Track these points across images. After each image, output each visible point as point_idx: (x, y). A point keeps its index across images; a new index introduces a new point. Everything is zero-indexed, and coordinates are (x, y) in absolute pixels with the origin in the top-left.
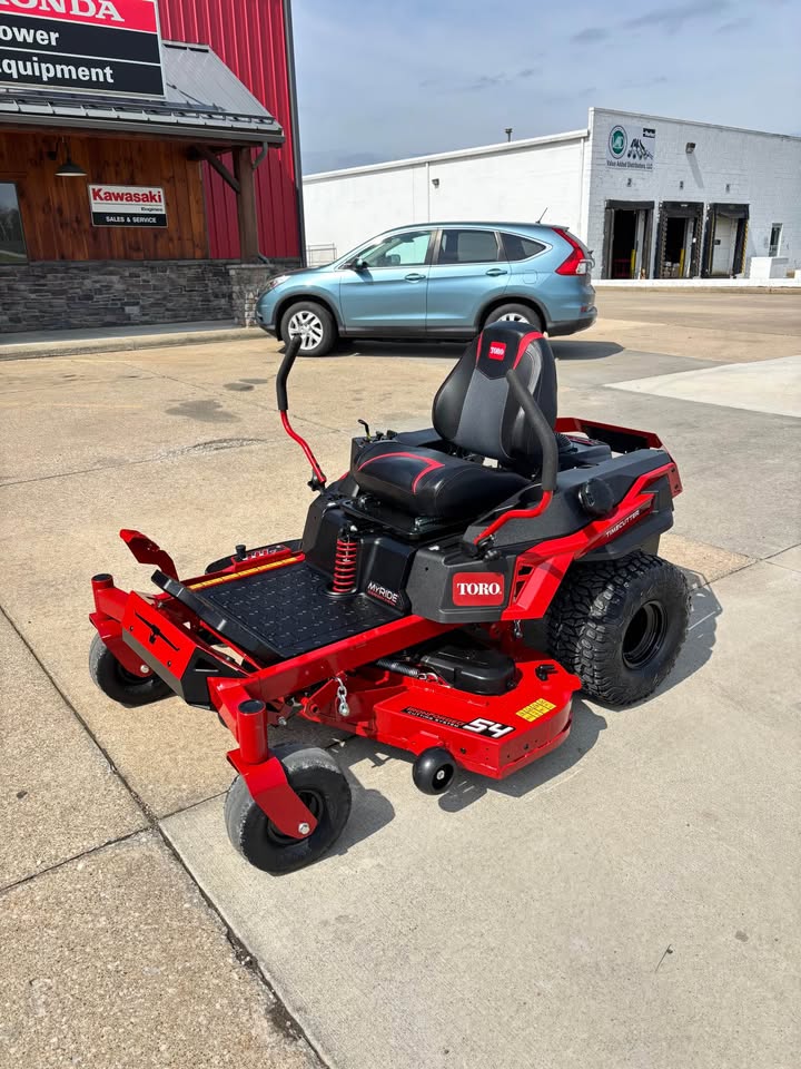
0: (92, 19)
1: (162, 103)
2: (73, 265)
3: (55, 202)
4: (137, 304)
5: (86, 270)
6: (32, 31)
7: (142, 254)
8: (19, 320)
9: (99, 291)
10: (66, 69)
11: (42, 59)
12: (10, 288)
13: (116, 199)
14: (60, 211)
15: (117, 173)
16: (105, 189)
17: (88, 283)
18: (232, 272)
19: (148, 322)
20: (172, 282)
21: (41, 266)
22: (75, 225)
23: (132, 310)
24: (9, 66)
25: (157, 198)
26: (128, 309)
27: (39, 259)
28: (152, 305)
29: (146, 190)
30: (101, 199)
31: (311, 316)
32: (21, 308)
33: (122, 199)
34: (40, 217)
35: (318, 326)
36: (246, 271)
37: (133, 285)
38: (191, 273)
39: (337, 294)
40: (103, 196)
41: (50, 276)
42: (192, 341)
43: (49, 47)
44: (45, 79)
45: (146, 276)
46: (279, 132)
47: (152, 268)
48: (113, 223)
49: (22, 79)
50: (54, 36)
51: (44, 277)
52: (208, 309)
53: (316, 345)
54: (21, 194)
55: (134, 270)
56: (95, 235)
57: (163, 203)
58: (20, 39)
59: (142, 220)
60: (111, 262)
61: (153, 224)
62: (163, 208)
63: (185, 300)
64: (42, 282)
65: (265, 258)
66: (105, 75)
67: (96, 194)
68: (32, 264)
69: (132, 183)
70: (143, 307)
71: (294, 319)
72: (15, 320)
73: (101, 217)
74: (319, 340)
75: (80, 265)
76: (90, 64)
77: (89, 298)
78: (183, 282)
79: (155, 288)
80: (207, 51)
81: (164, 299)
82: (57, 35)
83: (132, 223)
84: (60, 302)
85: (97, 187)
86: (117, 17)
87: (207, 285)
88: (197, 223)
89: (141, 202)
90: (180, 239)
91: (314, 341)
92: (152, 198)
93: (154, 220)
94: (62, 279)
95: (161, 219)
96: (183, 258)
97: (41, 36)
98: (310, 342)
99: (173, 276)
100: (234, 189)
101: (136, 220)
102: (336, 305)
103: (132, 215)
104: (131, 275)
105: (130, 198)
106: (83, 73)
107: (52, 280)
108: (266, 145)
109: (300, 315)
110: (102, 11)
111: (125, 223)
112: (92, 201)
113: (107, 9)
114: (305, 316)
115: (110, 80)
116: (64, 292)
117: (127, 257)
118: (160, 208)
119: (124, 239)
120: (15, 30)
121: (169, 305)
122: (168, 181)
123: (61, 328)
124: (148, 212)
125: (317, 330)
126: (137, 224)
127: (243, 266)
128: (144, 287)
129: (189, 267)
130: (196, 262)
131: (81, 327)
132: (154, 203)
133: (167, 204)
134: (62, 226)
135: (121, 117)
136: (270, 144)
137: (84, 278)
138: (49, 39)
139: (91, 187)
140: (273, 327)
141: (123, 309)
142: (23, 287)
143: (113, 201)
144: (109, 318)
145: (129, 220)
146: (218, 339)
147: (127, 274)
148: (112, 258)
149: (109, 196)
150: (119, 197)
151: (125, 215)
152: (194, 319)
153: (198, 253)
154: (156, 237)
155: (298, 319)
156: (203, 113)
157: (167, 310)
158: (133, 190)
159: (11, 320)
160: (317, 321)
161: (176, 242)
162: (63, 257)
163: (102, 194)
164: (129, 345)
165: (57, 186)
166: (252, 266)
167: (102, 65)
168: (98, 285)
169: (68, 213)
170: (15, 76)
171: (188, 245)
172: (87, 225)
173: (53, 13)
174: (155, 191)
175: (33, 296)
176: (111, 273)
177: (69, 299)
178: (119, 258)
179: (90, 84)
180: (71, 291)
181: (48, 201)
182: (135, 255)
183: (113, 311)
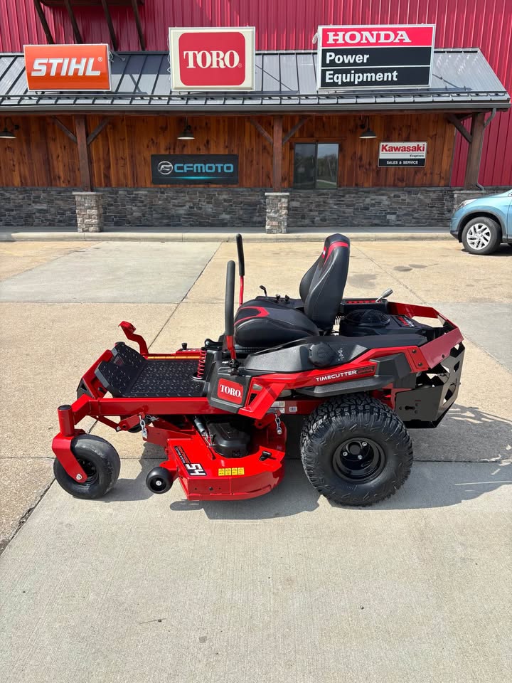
0: (392, 43)
1: (428, 90)
2: (361, 190)
3: (359, 154)
4: (394, 214)
5: (368, 192)
6: (354, 56)
7: (404, 184)
8: (325, 220)
9: (373, 205)
10: (369, 75)
11: (357, 71)
12: (324, 202)
13: (395, 150)
14: (361, 159)
15: (399, 134)
16: (390, 144)
17: (368, 201)
18: (455, 196)
19: (399, 225)
20: (420, 201)
21: (343, 190)
22: (368, 167)
23: (392, 218)
24: (338, 78)
25: (422, 148)
26: (388, 217)
27: (344, 186)
28: (405, 215)
29: (415, 144)
30: (386, 150)
31: (484, 226)
32: (327, 213)
33: (399, 151)
34: (349, 162)
35: (488, 234)
36: (463, 195)
37: (394, 202)
38: (434, 195)
39: (505, 213)
40: (388, 149)
41: (347, 196)
42: (413, 238)
43: (362, 64)
44: (356, 83)
45: (405, 197)
46: (508, 101)
47: (409, 192)
48: (390, 165)
49: (344, 84)
50: (366, 57)
51: (343, 196)
52: (441, 219)
53: (484, 247)
54: (341, 149)
55: (397, 193)
56: (378, 172)
57: (425, 152)
58: (346, 61)
59: (409, 162)
60: (384, 188)
61: (416, 165)
62: (424, 155)
63: (427, 212)
64: (342, 199)
65: (481, 186)
66: (392, 76)
67: (384, 148)
68: (339, 188)
69: (408, 140)
70: (398, 216)
71: (472, 229)
72: (324, 220)
73: (384, 161)
74: (486, 243)
75: (365, 189)
76: (384, 71)
77: (367, 209)
78: (428, 201)
79: (408, 204)
80: (476, 52)
81: (413, 211)
82: (368, 56)
83: (403, 164)
84: (350, 210)
85: (385, 144)
86: (407, 40)
87: (444, 204)
88: (446, 163)
89: (411, 152)
90: (431, 174)
91: (483, 245)
92: (419, 149)
93: (417, 162)
94: (354, 197)
95: (421, 162)
96: (431, 186)
97: (359, 58)
98: (480, 245)
99: (422, 197)
100: (468, 141)
101: (405, 163)
102: (504, 220)
103: (402, 160)
104: (394, 196)
105: (404, 149)
106: (379, 77)
107: (348, 199)
108: (494, 110)
109: (476, 226)
110: (399, 37)
111: (398, 165)
112: (381, 152)
113: (402, 36)
114: (480, 227)
115: (395, 79)
116: (353, 205)
117: (395, 185)
118: (422, 155)
119: (395, 174)
120: (345, 56)
121: (416, 215)
122: (431, 138)
123: (347, 226)
124: (414, 158)
125: (486, 237)
126: (405, 165)
127: (462, 192)
128: (402, 204)
129: (434, 192)
130: (439, 189)
131: (358, 226)
132: (419, 152)
133: (428, 152)
134: (360, 167)
135: (416, 101)
136: (498, 110)
137: (366, 197)
138: (363, 60)
139: (382, 144)
140: (457, 233)
141: (385, 216)
142: (331, 202)
143: (394, 152)
144: (376, 221)
145: (400, 163)
146: (432, 239)
147: (392, 195)
148: (385, 186)
149: (392, 149)
150: (397, 149)
151: (399, 160)
152: (430, 225)
153: (442, 183)
154: (416, 173)
155: (475, 229)
156: (454, 93)
157: (413, 218)
158: (406, 144)
159: (321, 220)
160: (488, 230)
161: (428, 175)
162: (357, 185)
163: (387, 148)
164: (372, 238)
165: (362, 144)
166: (468, 192)
167: (391, 71)
168: (373, 202)
169: (365, 160)
170: (340, 83)
171: (436, 178)
172: (374, 167)
173: (369, 43)
174: (421, 144)
175: (335, 207)
176: (383, 195)
177: (354, 209)
178: (390, 186)
179: (383, 83)
180: (357, 204)
181: (355, 153)
182: (400, 184)
183: (379, 217)
